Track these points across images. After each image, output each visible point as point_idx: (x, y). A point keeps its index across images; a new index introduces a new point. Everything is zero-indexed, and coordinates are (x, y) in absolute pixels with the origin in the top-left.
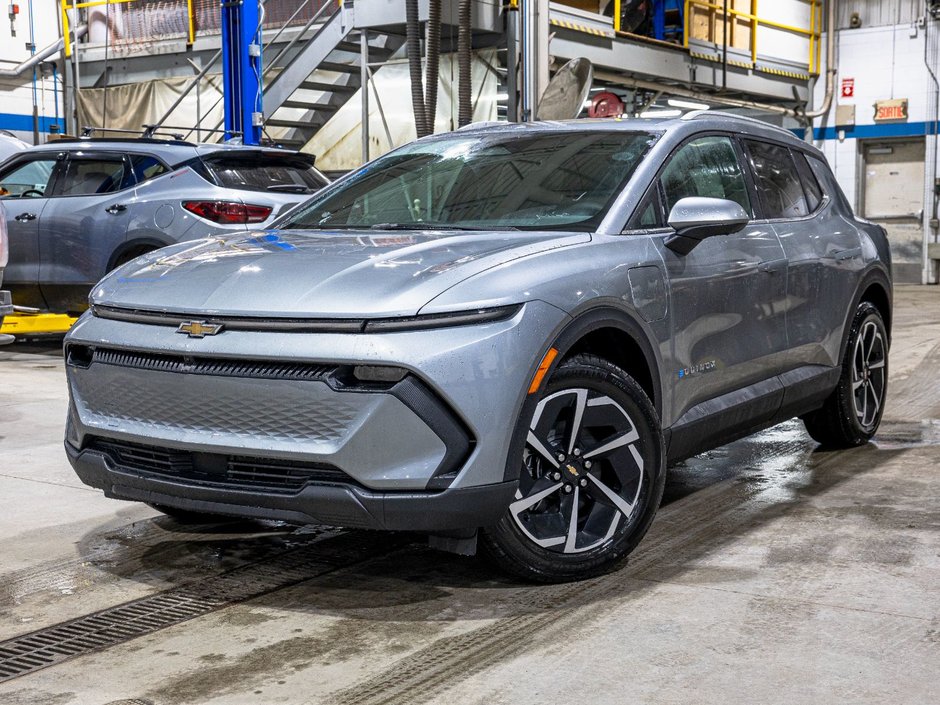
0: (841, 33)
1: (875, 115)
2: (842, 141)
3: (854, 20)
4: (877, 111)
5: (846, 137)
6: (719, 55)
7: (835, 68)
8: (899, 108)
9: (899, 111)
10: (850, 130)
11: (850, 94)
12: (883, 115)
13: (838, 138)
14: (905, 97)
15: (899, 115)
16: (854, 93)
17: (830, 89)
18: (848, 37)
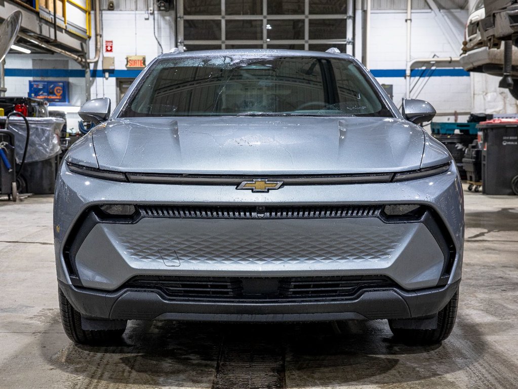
0: (103, 12)
1: (127, 65)
2: (107, 79)
3: (111, 5)
4: (127, 61)
5: (110, 76)
6: (52, 18)
7: (101, 33)
8: (141, 61)
9: (141, 63)
10: (112, 72)
11: (111, 51)
12: (131, 64)
13: (105, 77)
14: (144, 55)
15: (141, 65)
16: (113, 50)
17: (99, 46)
18: (107, 15)
